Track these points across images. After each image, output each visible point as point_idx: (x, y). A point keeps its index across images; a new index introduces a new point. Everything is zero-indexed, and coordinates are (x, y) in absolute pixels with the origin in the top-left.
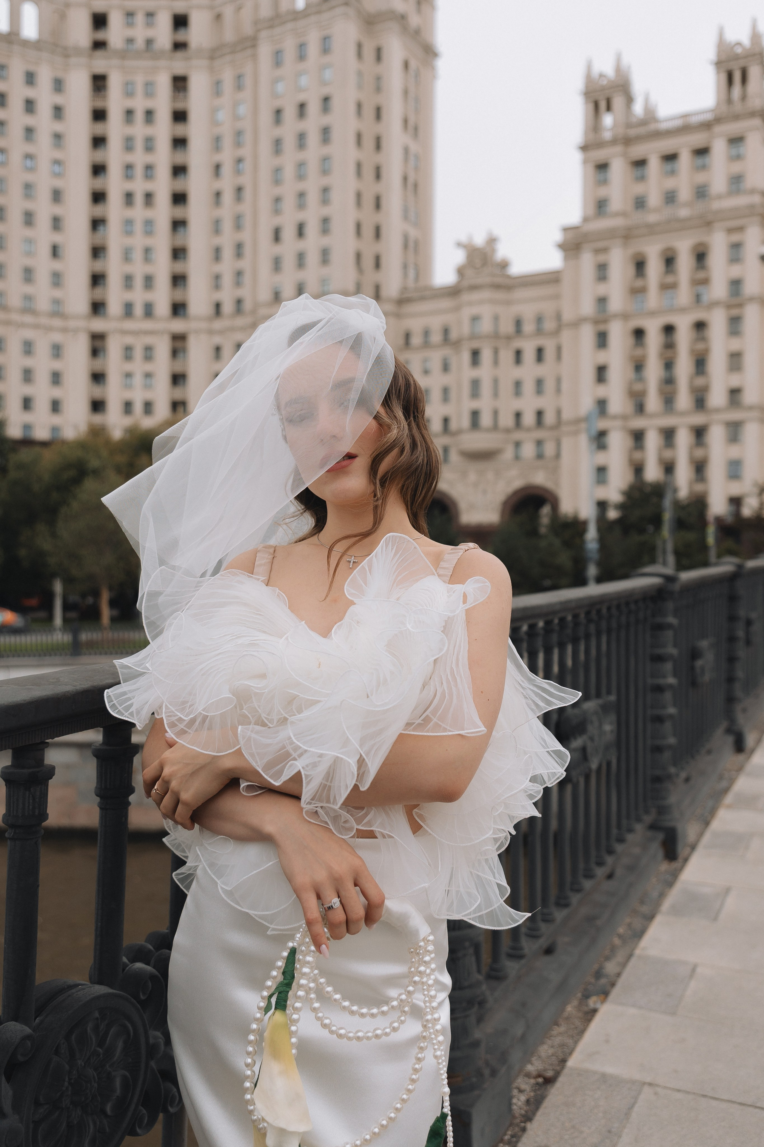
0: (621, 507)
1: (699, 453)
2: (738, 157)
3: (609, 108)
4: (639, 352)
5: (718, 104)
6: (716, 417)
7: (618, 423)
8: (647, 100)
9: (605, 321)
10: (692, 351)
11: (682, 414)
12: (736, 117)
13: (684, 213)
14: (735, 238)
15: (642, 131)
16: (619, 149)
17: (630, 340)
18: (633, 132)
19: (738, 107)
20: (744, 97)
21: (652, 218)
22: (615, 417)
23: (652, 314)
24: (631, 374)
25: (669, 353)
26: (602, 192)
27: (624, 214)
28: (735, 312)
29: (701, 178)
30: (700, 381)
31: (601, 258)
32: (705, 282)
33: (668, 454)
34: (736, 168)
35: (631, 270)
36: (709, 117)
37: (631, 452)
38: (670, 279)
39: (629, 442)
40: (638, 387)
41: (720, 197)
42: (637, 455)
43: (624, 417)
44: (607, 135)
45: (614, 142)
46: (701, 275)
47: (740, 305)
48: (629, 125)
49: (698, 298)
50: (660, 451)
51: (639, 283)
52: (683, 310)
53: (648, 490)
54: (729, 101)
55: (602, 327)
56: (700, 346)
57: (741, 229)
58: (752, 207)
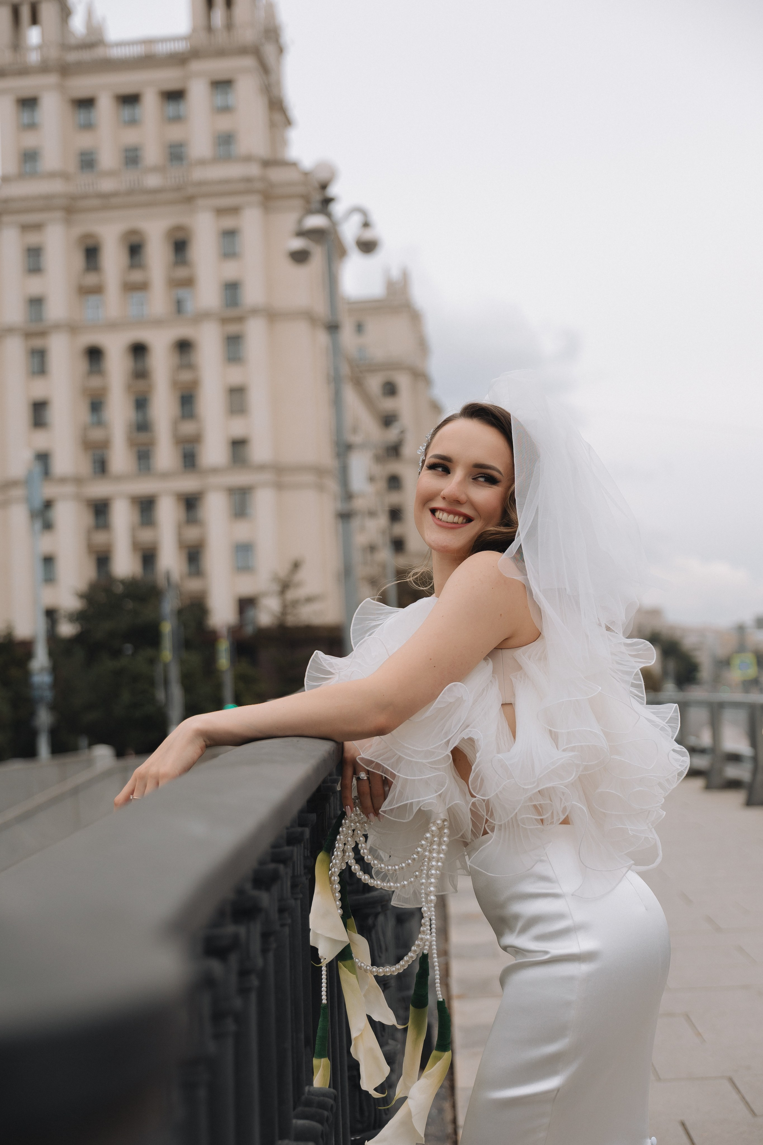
0: (79, 617)
1: (192, 534)
2: (226, 109)
3: (35, 20)
4: (95, 382)
5: (194, 30)
6: (214, 480)
7: (69, 489)
8: (90, 14)
9: (43, 334)
10: (175, 384)
11: (165, 476)
12: (221, 53)
13: (153, 181)
14: (228, 223)
15: (86, 55)
16: (52, 79)
17: (82, 365)
18: (72, 57)
19: (221, 38)
20: (229, 26)
21: (107, 185)
22: (63, 480)
23: (113, 326)
24: (84, 415)
25: (141, 384)
26: (30, 140)
27: (64, 176)
28: (233, 329)
29: (175, 133)
30: (188, 428)
31: (33, 239)
32: (189, 283)
33: (146, 536)
34: (224, 123)
35: (78, 260)
36: (180, 47)
37: (89, 533)
38: (136, 276)
39: (87, 518)
40: (97, 434)
41: (202, 162)
42: (100, 538)
43: (78, 481)
44: (34, 58)
45: (44, 68)
46: (181, 273)
47: (240, 319)
48: (66, 47)
49: (179, 306)
50: (133, 530)
51: (91, 279)
52: (157, 323)
53: (119, 589)
54: (209, 28)
55: (37, 343)
56: (186, 376)
57: (235, 210)
58: (248, 180)
